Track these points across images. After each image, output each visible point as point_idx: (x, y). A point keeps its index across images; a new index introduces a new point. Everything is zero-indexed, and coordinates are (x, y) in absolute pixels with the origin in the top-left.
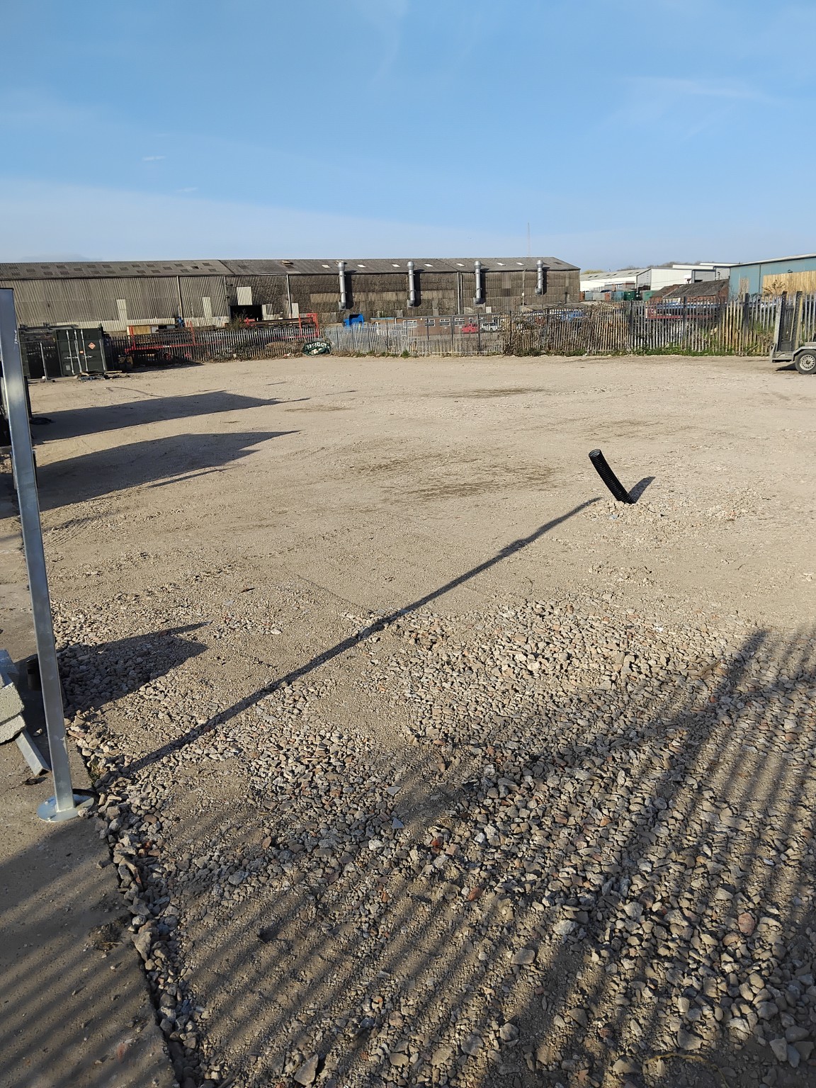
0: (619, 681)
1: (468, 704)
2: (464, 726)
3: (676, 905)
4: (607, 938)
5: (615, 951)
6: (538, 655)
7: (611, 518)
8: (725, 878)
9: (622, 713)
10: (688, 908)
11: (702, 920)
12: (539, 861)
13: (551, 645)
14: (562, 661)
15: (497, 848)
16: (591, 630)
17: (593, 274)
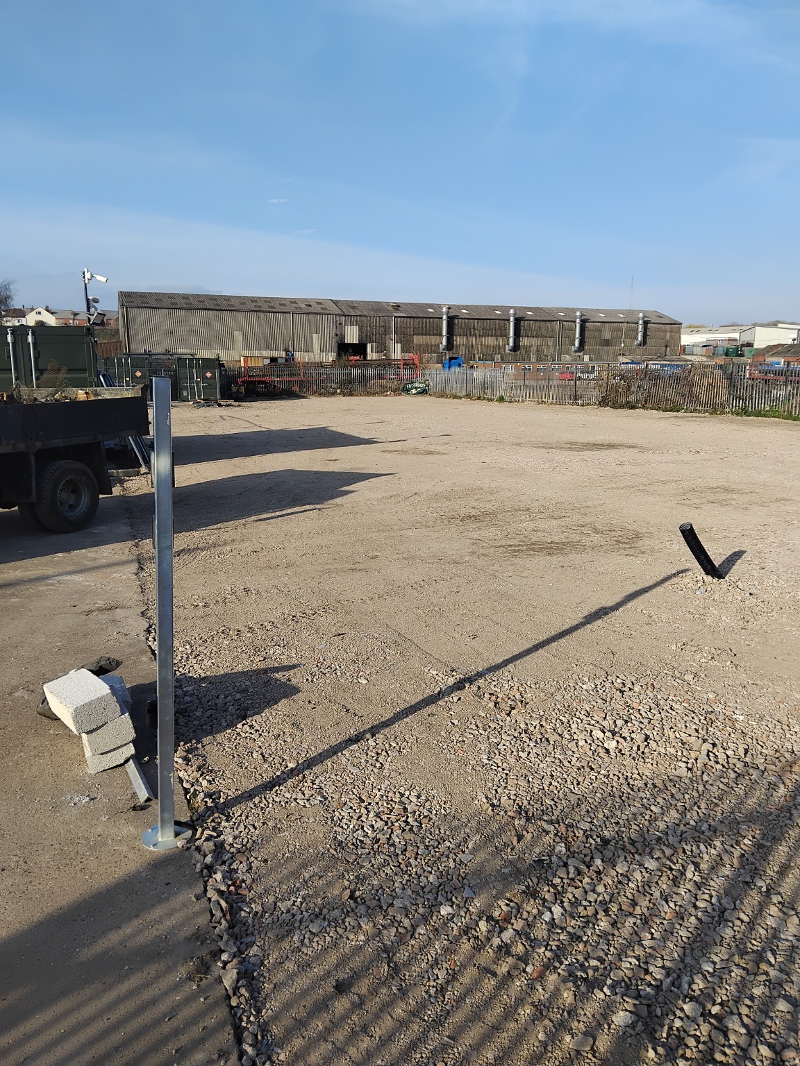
0: (695, 769)
1: (543, 777)
2: (538, 800)
3: (735, 1011)
4: (664, 1035)
5: (671, 1049)
6: (616, 733)
7: (698, 593)
8: (787, 989)
9: (696, 803)
10: (747, 1015)
11: (760, 1030)
12: (603, 947)
13: (629, 724)
14: (640, 743)
15: (563, 929)
16: (670, 711)
17: (695, 329)
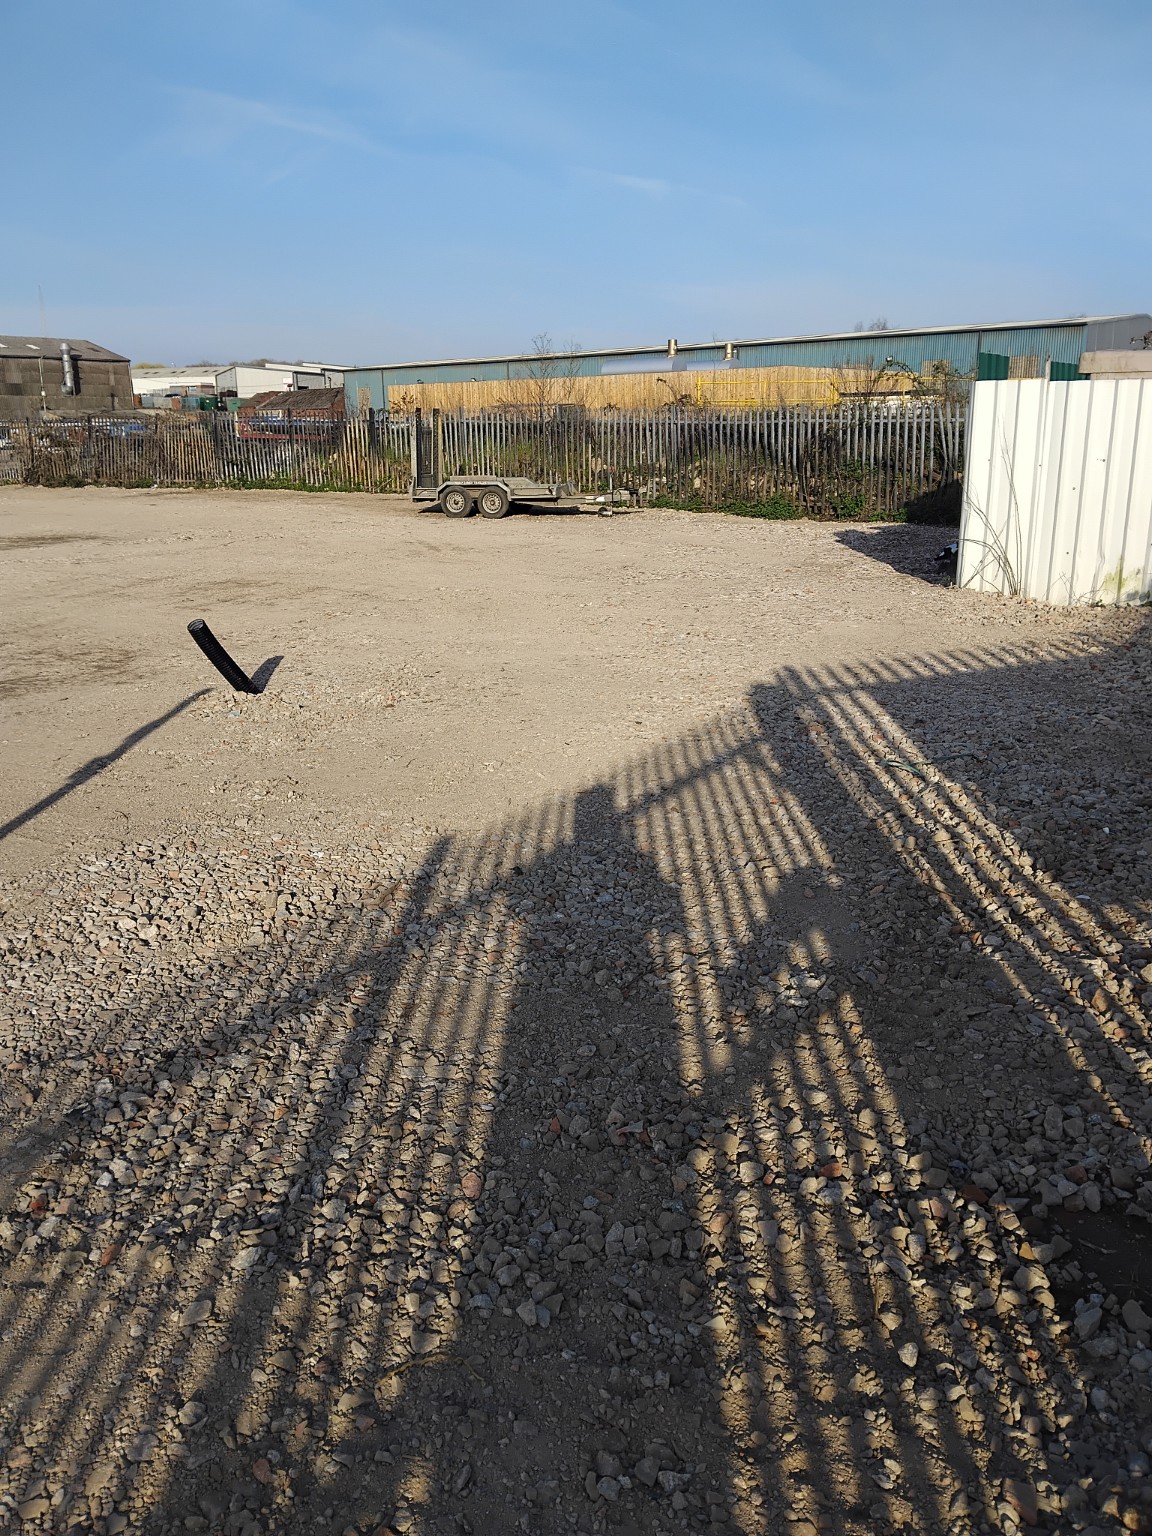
0: (274, 931)
1: (54, 1004)
2: (53, 1035)
3: (386, 1189)
4: (305, 1254)
5: (318, 1266)
6: (153, 916)
7: (231, 715)
8: (440, 1139)
9: (283, 971)
10: (401, 1189)
11: (419, 1198)
12: (197, 1186)
13: (170, 900)
14: (190, 919)
15: (132, 1186)
16: (225, 869)
17: (151, 369)
